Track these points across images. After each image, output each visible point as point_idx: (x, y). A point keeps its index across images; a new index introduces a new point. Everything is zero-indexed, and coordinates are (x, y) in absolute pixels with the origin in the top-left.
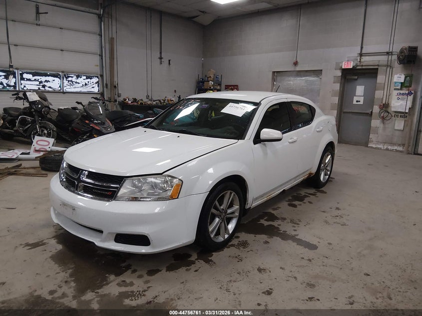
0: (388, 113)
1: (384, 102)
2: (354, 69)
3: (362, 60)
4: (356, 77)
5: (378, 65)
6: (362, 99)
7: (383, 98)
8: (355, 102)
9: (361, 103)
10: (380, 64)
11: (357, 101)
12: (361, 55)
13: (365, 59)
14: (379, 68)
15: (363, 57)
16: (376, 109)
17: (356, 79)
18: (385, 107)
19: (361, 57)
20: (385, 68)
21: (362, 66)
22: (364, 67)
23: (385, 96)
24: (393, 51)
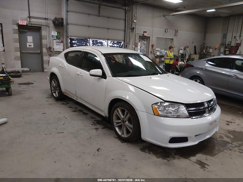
0: (52, 52)
1: (48, 46)
2: (27, 26)
3: (31, 21)
4: (26, 31)
5: (41, 25)
6: (32, 44)
7: (47, 44)
8: (28, 46)
9: (32, 46)
10: (42, 24)
11: (30, 46)
12: (30, 17)
13: (33, 20)
14: (42, 27)
15: (31, 19)
16: (44, 50)
17: (26, 32)
18: (49, 49)
19: (30, 19)
20: (45, 27)
21: (31, 24)
22: (32, 25)
23: (48, 43)
24: (48, 18)
